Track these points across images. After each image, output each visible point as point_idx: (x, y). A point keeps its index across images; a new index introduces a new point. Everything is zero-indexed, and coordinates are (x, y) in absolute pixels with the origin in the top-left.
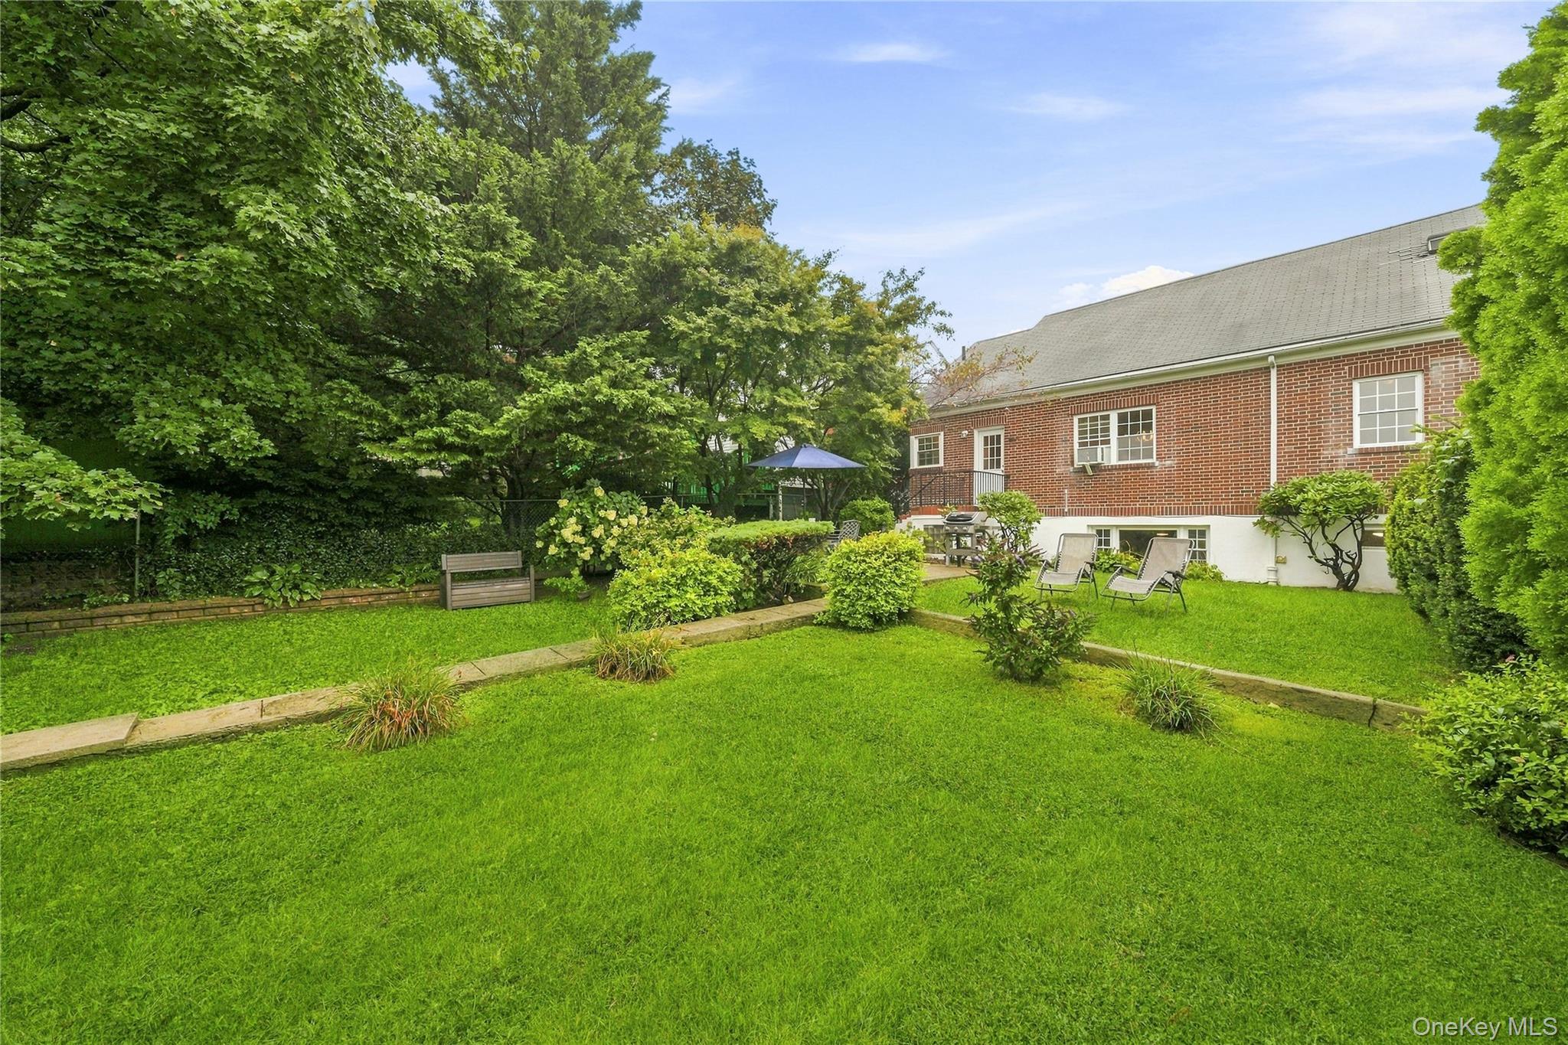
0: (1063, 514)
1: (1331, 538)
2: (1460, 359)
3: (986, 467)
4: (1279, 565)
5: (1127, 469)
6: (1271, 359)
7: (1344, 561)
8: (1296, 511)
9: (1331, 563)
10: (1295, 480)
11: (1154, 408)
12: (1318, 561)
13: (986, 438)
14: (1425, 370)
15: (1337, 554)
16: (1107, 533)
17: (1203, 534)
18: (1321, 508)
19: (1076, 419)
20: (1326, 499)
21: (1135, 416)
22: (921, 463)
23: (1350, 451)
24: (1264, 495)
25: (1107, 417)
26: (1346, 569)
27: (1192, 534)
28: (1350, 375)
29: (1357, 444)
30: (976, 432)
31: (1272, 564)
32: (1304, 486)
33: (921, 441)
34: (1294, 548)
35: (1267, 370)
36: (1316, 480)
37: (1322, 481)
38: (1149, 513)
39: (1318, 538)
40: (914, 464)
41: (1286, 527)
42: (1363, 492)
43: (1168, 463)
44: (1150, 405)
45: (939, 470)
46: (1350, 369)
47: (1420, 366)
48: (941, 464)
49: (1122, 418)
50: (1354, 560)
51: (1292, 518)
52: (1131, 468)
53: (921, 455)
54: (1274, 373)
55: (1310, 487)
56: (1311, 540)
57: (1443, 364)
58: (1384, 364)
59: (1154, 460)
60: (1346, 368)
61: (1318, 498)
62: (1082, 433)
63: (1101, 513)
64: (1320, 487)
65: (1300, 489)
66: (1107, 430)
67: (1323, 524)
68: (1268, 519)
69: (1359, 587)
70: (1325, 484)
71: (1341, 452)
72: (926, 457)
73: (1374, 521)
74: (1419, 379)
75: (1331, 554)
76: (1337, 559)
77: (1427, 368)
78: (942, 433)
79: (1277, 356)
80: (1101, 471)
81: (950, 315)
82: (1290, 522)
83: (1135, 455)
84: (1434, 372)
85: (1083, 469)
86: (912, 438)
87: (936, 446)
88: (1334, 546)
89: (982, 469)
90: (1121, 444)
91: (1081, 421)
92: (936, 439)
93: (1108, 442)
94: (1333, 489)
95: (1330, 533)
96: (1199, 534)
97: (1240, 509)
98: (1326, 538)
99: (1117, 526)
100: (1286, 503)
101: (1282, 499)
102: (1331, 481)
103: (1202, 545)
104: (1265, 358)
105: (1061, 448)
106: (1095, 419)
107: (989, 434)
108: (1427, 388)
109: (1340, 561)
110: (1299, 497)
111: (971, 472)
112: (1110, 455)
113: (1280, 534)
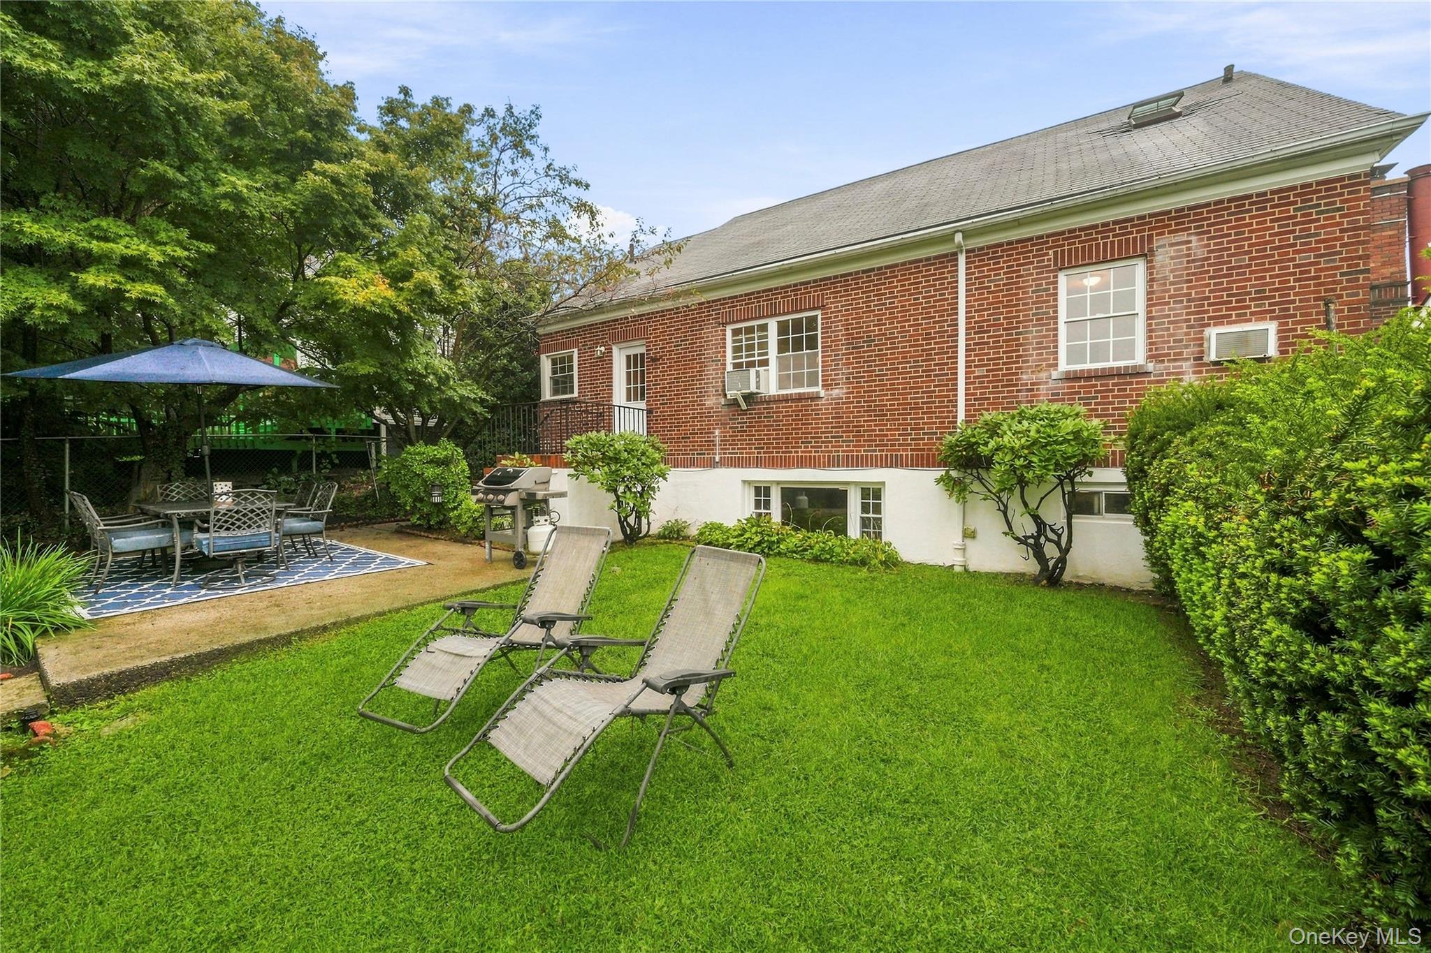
0: (712, 464)
1: (1033, 505)
2: (1193, 238)
3: (629, 399)
4: (969, 542)
5: (787, 401)
6: (959, 237)
7: (1048, 539)
8: (987, 463)
9: (1031, 541)
10: (987, 416)
11: (818, 313)
12: (1017, 539)
13: (628, 357)
14: (1148, 256)
15: (1039, 531)
16: (767, 490)
17: (877, 494)
18: (1021, 462)
19: (729, 329)
20: (1028, 447)
21: (797, 325)
22: (555, 391)
23: (1055, 375)
24: (949, 439)
25: (764, 328)
26: (1051, 551)
27: (865, 493)
28: (1056, 264)
29: (1063, 366)
30: (615, 350)
31: (958, 539)
32: (998, 425)
33: (554, 362)
34: (986, 518)
35: (953, 257)
36: (1013, 418)
37: (1022, 417)
38: (814, 463)
39: (1015, 504)
40: (547, 394)
41: (976, 487)
42: (1077, 434)
43: (836, 392)
44: (814, 309)
45: (574, 402)
46: (1056, 253)
47: (1142, 248)
48: (576, 394)
49: (782, 329)
50: (1059, 536)
51: (983, 473)
52: (793, 400)
53: (555, 382)
54: (962, 259)
55: (1005, 427)
56: (1006, 507)
57: (1172, 245)
58: (1098, 245)
59: (818, 389)
60: (1051, 252)
61: (1017, 445)
62: (737, 349)
63: (760, 463)
64: (1019, 428)
65: (994, 430)
66: (764, 346)
67: (1023, 483)
68: (954, 474)
69: (1066, 577)
70: (1025, 423)
71: (1043, 375)
72: (561, 384)
73: (1086, 478)
74: (1140, 267)
75: (1031, 529)
76: (1039, 536)
77: (1151, 250)
78: (576, 350)
79: (967, 235)
80: (757, 403)
81: (587, 186)
82: (980, 479)
83: (798, 382)
84: (1161, 258)
85: (735, 403)
86: (543, 357)
87: (571, 368)
88: (1036, 518)
89: (624, 402)
90: (783, 365)
91: (736, 332)
92: (570, 358)
93: (765, 363)
94: (1038, 431)
95: (1033, 497)
96: (872, 495)
97: (922, 460)
98: (1026, 505)
99: (778, 483)
100: (975, 451)
101: (971, 446)
102: (1033, 419)
103: (877, 509)
104: (949, 238)
105: (711, 371)
106: (750, 330)
107: (632, 352)
108: (1150, 280)
109: (1042, 540)
110: (992, 444)
111: (611, 407)
112: (769, 382)
113: (968, 497)
